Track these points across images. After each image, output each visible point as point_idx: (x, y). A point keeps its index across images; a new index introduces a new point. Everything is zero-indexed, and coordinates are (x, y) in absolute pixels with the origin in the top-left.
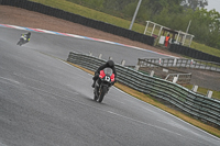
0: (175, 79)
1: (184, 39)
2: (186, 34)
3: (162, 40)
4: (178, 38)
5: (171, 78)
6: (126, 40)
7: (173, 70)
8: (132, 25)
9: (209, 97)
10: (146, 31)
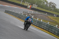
0: (33, 17)
8: (21, 3)
9: (41, 21)
10: (25, 4)
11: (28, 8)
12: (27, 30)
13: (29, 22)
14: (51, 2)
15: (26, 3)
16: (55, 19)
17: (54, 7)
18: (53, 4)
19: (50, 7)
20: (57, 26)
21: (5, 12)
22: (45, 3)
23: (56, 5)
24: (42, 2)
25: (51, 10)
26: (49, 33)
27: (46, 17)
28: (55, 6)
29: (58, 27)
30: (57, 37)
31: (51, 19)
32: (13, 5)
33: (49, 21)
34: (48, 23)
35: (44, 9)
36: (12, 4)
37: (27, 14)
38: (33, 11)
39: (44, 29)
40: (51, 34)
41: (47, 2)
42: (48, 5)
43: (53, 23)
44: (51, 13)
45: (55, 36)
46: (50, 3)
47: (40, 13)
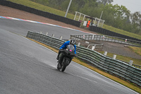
0: (93, 48)
1: (99, 23)
2: (100, 20)
3: (85, 24)
4: (95, 22)
5: (91, 47)
6: (63, 23)
7: (92, 42)
8: (66, 14)
9: (114, 58)
10: (75, 18)
11: (83, 27)
14: (137, 13)
15: (78, 15)
19: (134, 24)
21: (27, 37)
22: (124, 15)
24: (115, 12)
26: (132, 86)
31: (138, 54)
32: (47, 19)
33: (132, 59)
34: (131, 63)
35: (120, 28)
36: (44, 18)
38: (94, 34)
39: (120, 77)
40: (138, 89)
41: (128, 12)
42: (131, 20)
44: (137, 40)
46: (134, 14)
47: (110, 39)
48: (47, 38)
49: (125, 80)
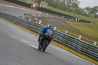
0: (40, 22)
1: (44, 5)
2: (45, 3)
3: (34, 6)
4: (41, 4)
5: (38, 22)
6: (19, 5)
7: (39, 18)
9: (55, 29)
11: (33, 8)
12: (44, 51)
13: (48, 37)
16: (78, 26)
17: (76, 6)
18: (74, 2)
19: (69, 6)
20: (80, 37)
23: (78, 2)
25: (70, 11)
26: (67, 49)
27: (63, 23)
28: (77, 4)
29: (82, 39)
30: (81, 56)
31: (71, 26)
33: (67, 30)
34: (66, 32)
35: (59, 8)
37: (30, 18)
38: (40, 13)
39: (58, 42)
40: (71, 50)
42: (66, 3)
43: (73, 33)
44: (70, 16)
45: (78, 54)
47: (52, 16)
48: (8, 16)
49: (62, 44)
